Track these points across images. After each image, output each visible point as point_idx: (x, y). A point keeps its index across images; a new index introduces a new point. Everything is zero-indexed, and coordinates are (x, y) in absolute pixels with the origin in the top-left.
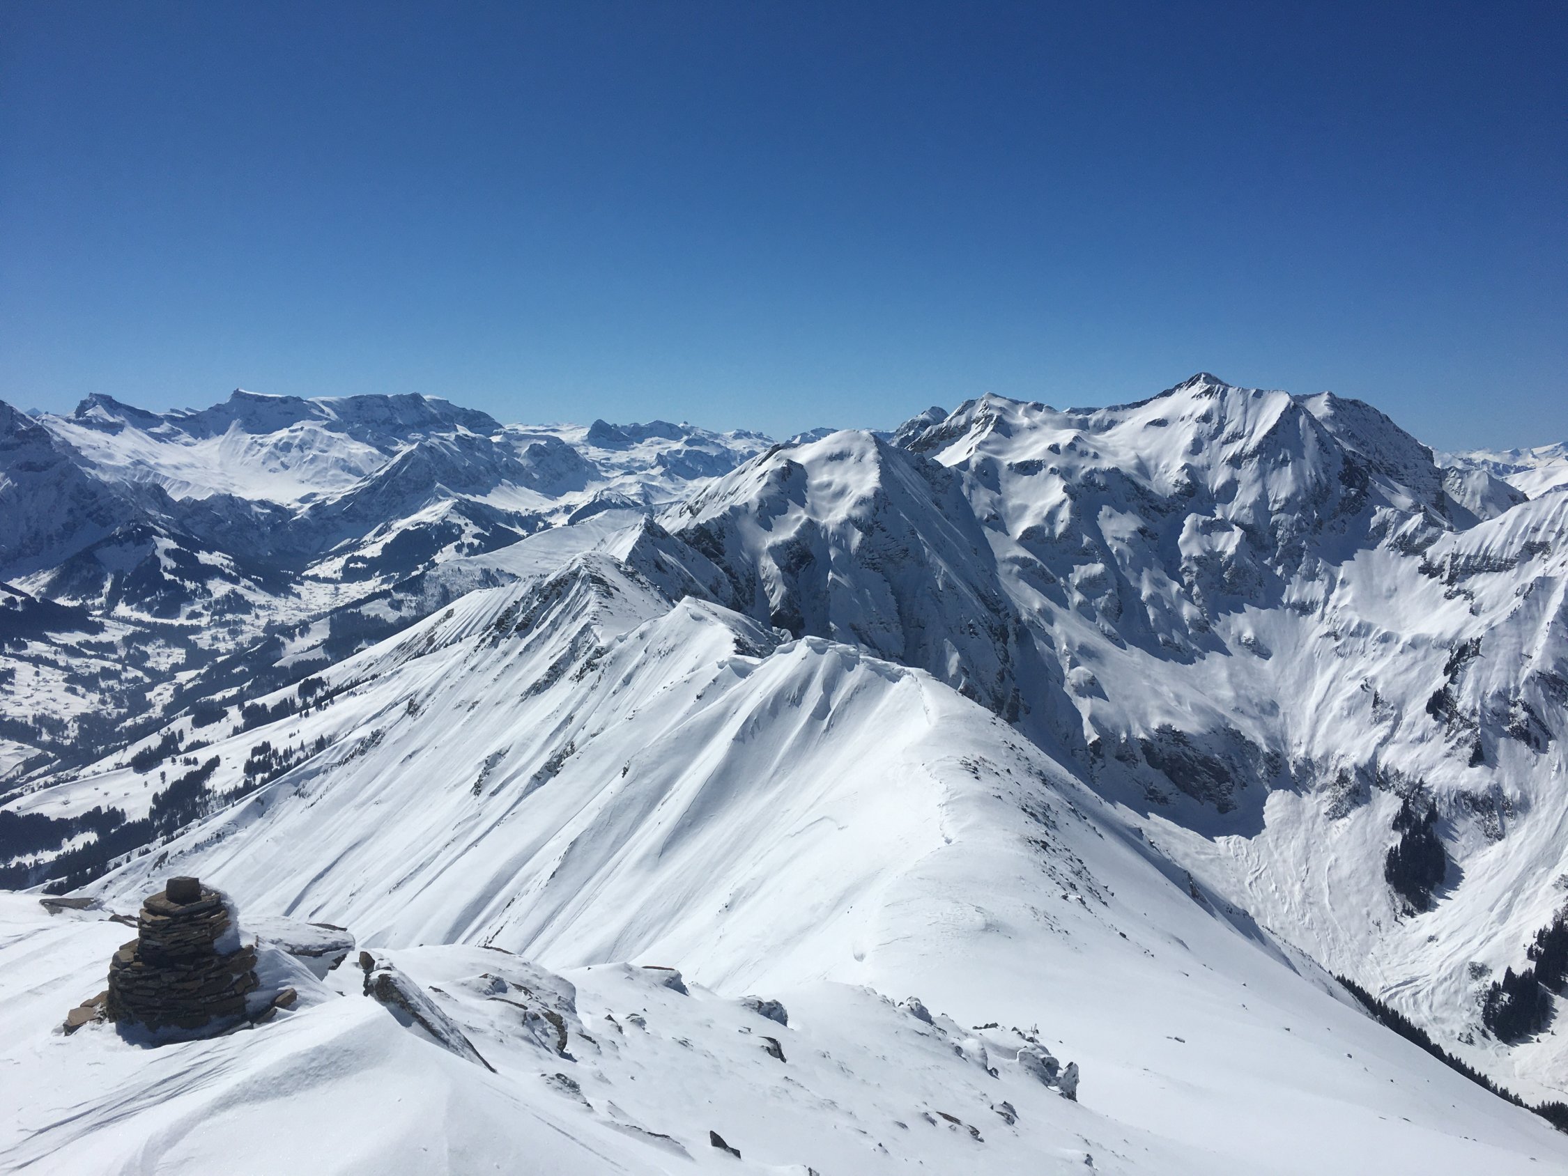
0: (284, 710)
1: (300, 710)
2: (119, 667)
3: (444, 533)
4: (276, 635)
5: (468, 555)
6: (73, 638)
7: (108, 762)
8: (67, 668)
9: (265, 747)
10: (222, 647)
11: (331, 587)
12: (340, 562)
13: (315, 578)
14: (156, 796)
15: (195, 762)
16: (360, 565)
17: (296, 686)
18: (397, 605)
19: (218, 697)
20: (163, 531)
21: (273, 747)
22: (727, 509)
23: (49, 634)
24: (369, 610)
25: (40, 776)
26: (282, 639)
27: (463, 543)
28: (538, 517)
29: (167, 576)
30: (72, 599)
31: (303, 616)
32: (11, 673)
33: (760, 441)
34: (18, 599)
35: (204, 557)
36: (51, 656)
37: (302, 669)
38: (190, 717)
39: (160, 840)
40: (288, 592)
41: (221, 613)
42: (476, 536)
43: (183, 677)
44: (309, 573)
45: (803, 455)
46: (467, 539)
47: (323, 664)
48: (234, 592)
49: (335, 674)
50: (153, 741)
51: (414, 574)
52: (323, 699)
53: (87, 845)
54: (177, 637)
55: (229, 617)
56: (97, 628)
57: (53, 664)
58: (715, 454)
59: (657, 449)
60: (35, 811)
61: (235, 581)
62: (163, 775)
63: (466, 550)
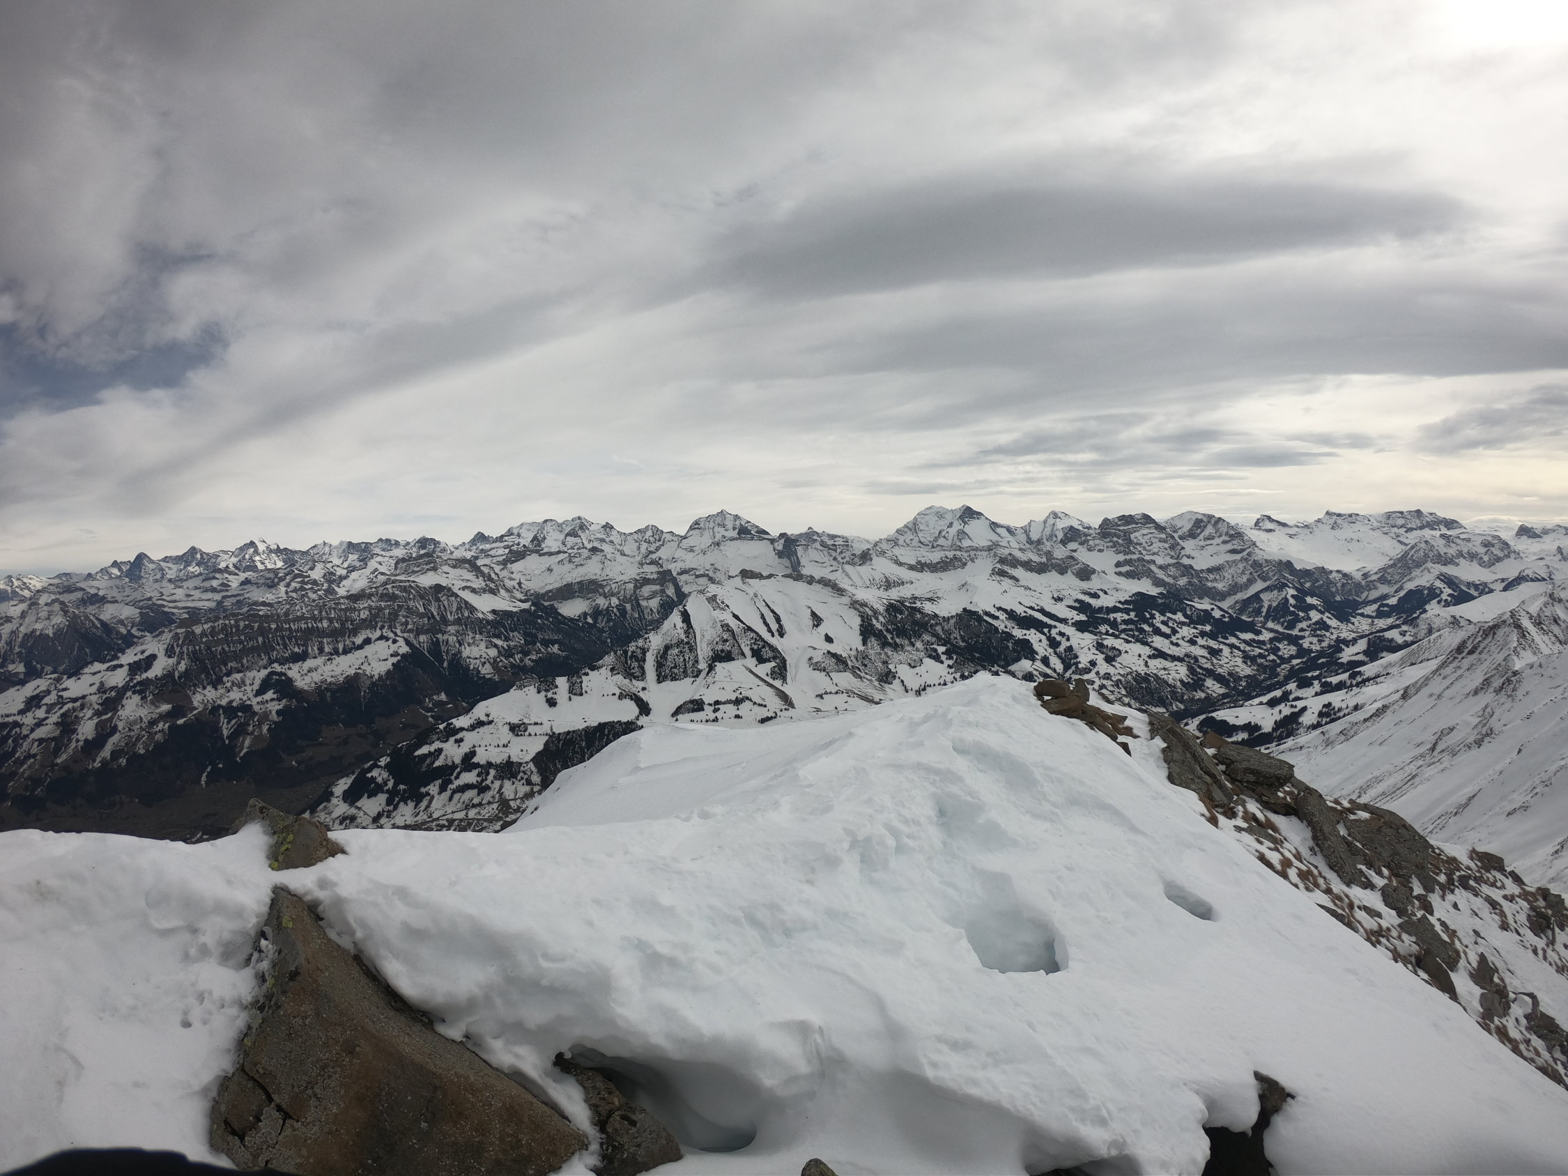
0: (1340, 686)
1: (1348, 688)
2: (1267, 653)
3: (1433, 594)
4: (1340, 644)
5: (1444, 606)
6: (1248, 636)
7: (1256, 701)
8: (1244, 652)
9: (1328, 705)
10: (1314, 648)
11: (1370, 620)
12: (1375, 607)
13: (1362, 615)
14: (1276, 721)
15: (1296, 707)
16: (1385, 609)
17: (1348, 674)
18: (1403, 634)
19: (1310, 675)
20: (1291, 585)
21: (1333, 705)
23: (1238, 633)
24: (1388, 635)
25: (1228, 702)
26: (1343, 647)
27: (1442, 599)
28: (1485, 584)
29: (1292, 609)
30: (1250, 617)
31: (1354, 635)
32: (1221, 650)
34: (1227, 615)
35: (1309, 600)
36: (1238, 645)
37: (1353, 665)
38: (1296, 684)
39: (1275, 743)
40: (1348, 621)
41: (1315, 630)
42: (1449, 595)
43: (1295, 662)
44: (1360, 611)
46: (1444, 596)
47: (1362, 663)
48: (1322, 619)
49: (1369, 670)
50: (1278, 693)
51: (1415, 615)
52: (1360, 683)
53: (1243, 739)
54: (1294, 640)
55: (1318, 632)
56: (1258, 633)
57: (1238, 649)
60: (1224, 718)
61: (1322, 613)
62: (1280, 711)
63: (1443, 603)
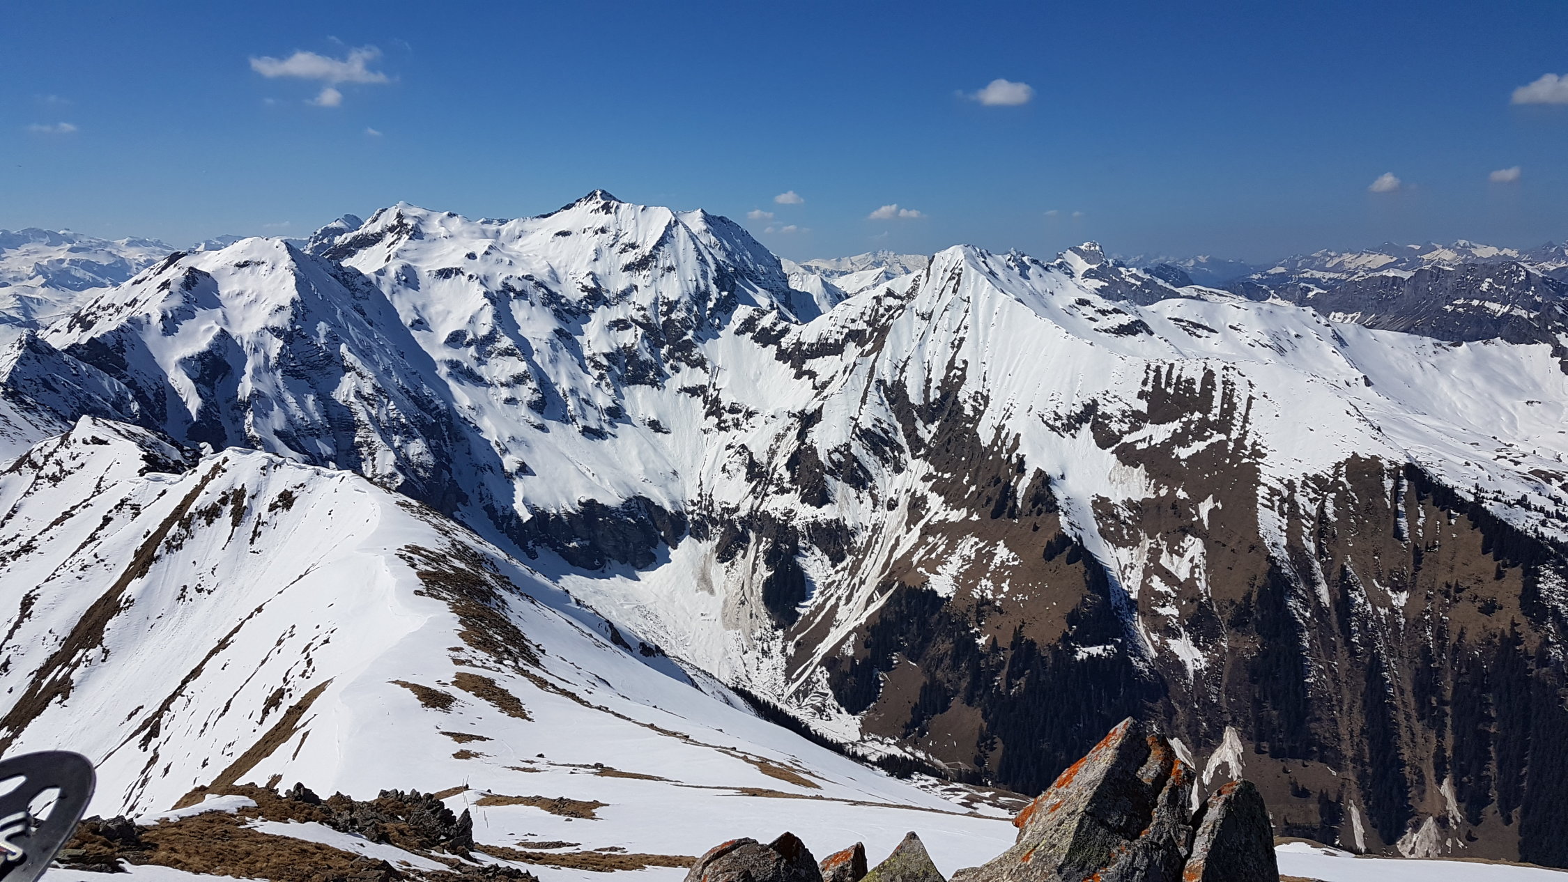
22: (124, 321)
33: (158, 249)
45: (208, 262)
58: (106, 264)
59: (34, 258)
